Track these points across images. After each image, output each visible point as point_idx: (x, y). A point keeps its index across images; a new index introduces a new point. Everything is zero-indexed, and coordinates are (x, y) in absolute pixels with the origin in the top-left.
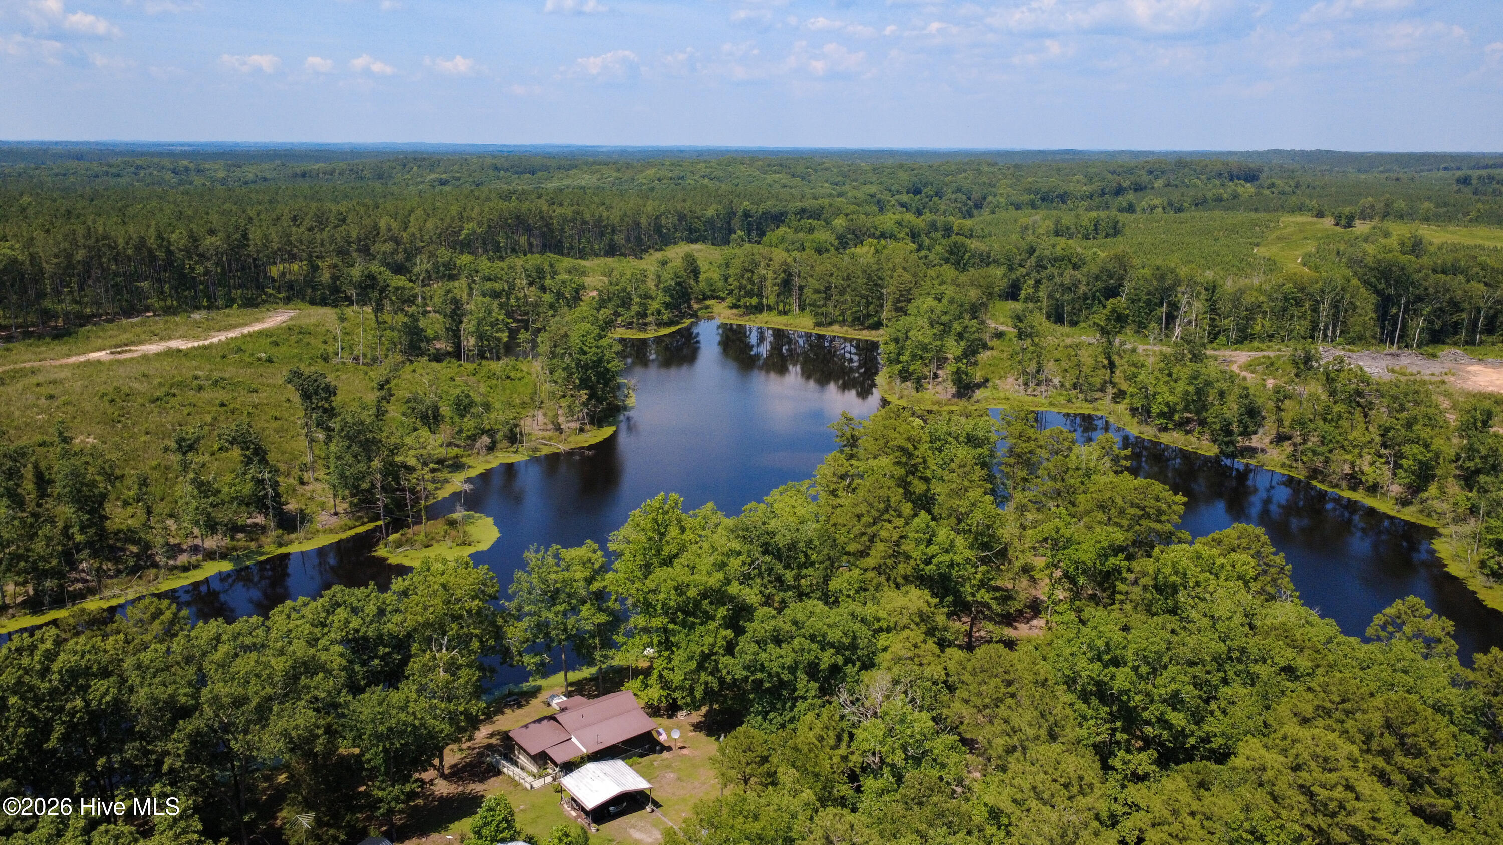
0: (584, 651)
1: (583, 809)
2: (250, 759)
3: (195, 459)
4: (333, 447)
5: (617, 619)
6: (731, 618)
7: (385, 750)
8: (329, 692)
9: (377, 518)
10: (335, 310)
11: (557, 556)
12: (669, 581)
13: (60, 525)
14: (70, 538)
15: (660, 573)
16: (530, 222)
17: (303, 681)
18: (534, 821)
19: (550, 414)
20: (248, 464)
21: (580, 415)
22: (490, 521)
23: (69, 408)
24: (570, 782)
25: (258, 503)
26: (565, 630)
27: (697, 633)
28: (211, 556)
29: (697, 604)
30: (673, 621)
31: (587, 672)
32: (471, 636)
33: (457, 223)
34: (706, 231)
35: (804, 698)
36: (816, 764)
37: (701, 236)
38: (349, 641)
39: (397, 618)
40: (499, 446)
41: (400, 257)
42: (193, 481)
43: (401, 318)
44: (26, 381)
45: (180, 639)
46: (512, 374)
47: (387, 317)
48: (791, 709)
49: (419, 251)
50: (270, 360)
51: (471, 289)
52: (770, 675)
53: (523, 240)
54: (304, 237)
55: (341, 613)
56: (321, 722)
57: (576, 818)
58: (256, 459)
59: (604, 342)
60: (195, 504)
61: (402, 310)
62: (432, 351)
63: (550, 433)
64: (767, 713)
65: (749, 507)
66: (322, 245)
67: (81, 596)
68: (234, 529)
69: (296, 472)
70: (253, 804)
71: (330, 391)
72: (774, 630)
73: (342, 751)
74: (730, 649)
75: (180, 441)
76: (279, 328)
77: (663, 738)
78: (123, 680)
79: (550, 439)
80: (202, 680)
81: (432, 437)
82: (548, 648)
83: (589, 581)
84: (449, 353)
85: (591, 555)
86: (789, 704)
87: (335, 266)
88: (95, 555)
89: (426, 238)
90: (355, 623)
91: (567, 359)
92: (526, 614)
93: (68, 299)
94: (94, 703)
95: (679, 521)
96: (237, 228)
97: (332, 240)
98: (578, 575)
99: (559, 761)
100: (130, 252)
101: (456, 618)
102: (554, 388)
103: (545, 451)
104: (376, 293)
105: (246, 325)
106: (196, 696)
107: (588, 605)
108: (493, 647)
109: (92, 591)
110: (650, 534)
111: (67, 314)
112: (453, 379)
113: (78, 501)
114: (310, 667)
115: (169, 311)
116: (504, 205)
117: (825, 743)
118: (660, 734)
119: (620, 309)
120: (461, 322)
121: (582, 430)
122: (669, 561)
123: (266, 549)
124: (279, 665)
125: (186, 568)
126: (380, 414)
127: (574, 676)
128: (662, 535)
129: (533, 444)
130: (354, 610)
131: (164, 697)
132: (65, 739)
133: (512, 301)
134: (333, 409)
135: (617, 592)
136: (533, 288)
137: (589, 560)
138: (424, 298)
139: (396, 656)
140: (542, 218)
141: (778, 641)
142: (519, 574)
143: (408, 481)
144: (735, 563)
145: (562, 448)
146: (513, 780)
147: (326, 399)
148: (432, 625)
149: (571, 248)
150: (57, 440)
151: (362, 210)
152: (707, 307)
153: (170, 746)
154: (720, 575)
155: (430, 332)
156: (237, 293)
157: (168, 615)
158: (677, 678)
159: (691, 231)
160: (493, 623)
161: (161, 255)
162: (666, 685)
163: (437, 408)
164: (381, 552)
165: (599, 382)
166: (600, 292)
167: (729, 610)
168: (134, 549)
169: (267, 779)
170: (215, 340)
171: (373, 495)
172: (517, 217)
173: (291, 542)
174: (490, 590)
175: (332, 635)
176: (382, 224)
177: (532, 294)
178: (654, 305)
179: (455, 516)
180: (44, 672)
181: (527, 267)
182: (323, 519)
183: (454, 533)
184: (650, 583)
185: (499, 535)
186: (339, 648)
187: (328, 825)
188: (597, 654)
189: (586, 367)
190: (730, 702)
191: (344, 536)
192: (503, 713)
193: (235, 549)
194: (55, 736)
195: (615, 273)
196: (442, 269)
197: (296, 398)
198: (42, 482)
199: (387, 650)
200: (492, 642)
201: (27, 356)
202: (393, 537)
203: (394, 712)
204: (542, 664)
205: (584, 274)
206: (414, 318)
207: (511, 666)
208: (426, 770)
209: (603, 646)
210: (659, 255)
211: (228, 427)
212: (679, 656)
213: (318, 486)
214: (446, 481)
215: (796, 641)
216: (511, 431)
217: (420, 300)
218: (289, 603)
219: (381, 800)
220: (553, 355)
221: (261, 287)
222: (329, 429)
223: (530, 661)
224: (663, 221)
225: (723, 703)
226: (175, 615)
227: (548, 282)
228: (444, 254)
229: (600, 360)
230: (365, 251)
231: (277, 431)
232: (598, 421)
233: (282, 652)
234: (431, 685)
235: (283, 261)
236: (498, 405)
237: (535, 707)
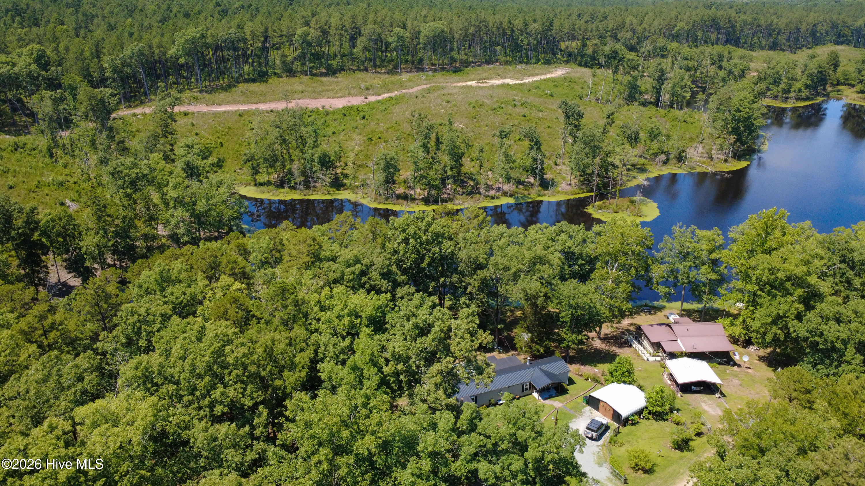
0: (697, 293)
1: (676, 382)
2: (506, 299)
3: (507, 142)
4: (575, 147)
5: (723, 280)
6: (805, 298)
7: (572, 314)
8: (549, 276)
9: (591, 191)
10: (591, 70)
11: (693, 233)
12: (766, 264)
13: (443, 165)
14: (445, 172)
15: (760, 257)
16: (721, 24)
17: (538, 266)
18: (645, 378)
19: (707, 147)
20: (531, 149)
21: (727, 151)
22: (656, 205)
23: (455, 109)
24: (672, 365)
25: (533, 171)
26: (688, 277)
27: (777, 301)
28: (505, 194)
29: (782, 283)
30: (762, 290)
31: (696, 306)
32: (631, 266)
33: (673, 22)
34: (852, 36)
35: (849, 363)
36: (847, 407)
37: (847, 40)
38: (565, 252)
39: (592, 246)
40: (670, 162)
41: (634, 42)
42: (504, 153)
43: (628, 78)
44: (439, 92)
45: (485, 230)
46: (688, 120)
47: (619, 77)
48: (837, 367)
49: (646, 38)
50: (552, 95)
51: (673, 64)
52: (826, 341)
53: (713, 36)
54: (583, 27)
55: (563, 236)
56: (543, 290)
57: (670, 385)
58: (535, 147)
59: (755, 106)
60: (502, 165)
61: (629, 73)
62: (642, 100)
63: (705, 160)
64: (816, 364)
65: (838, 229)
66: (591, 31)
67: (445, 201)
68: (519, 182)
69: (554, 158)
70: (503, 321)
71: (580, 116)
72: (837, 313)
73: (550, 308)
74: (799, 317)
75: (501, 132)
76: (559, 77)
77: (737, 358)
78: (457, 244)
79: (704, 163)
80: (491, 253)
81: (632, 150)
82: (675, 285)
83: (711, 252)
84: (651, 103)
85: (715, 237)
86: (835, 363)
87: (596, 45)
88: (455, 182)
89: (652, 31)
90: (570, 243)
91: (727, 114)
92: (666, 262)
93: (463, 52)
94: (443, 251)
95: (783, 228)
96: (548, 19)
97: (598, 29)
98: (704, 247)
99: (667, 350)
100: (494, 30)
101: (625, 254)
102: (714, 131)
103: (699, 170)
104: (616, 61)
105: (543, 74)
106: (487, 260)
107: (706, 266)
108: (642, 276)
109: (450, 200)
110: (760, 232)
111: (461, 60)
112: (650, 118)
113: (452, 155)
114: (542, 261)
115: (508, 63)
116: (706, 12)
117: (858, 396)
118: (735, 355)
119: (771, 86)
120: (663, 84)
121: (726, 161)
122: (769, 251)
123: (532, 196)
124: (528, 255)
125: (493, 198)
126: (605, 132)
127: (687, 306)
128: (768, 234)
129: (692, 164)
130: (570, 237)
131: (473, 256)
132: (429, 264)
133: (698, 74)
134: (580, 126)
135: (727, 263)
136: (713, 67)
137: (714, 240)
138: (643, 67)
139: (587, 267)
140: (730, 21)
141: (838, 321)
142: (666, 238)
143: (613, 173)
144: (817, 263)
145: (710, 169)
146: (637, 352)
147: (577, 119)
148: (610, 255)
149: (746, 43)
150: (448, 123)
151: (617, 12)
152: (838, 91)
153: (472, 281)
154: (805, 268)
155: (643, 89)
156: (542, 56)
157: (481, 218)
158: (755, 325)
159: (839, 36)
160: (646, 262)
161: (508, 32)
162: (746, 327)
163: (638, 134)
164: (590, 210)
165: (745, 132)
166: (760, 73)
167: (805, 292)
168: (472, 183)
169: (511, 311)
170: (526, 81)
171: (592, 177)
172: (713, 20)
173: (545, 195)
174: (648, 243)
175: (557, 247)
176: (628, 21)
177: (712, 70)
178: (797, 85)
179: (635, 198)
180: (426, 231)
181: (712, 53)
182: (563, 186)
183: (632, 208)
184: (752, 262)
185: (658, 214)
186: (559, 255)
187: (536, 343)
188: (705, 297)
189: (738, 121)
190: (789, 350)
191: (572, 197)
192: (639, 315)
193: (517, 193)
194: (426, 262)
195: (773, 61)
196: (658, 50)
197: (562, 118)
198: (438, 142)
199: (583, 262)
200: (643, 273)
201: (441, 80)
202: (598, 203)
203: (581, 295)
204: (669, 294)
205: (751, 60)
206: (635, 78)
207: (651, 289)
208: (591, 332)
209: (710, 293)
210: (810, 52)
211: (525, 128)
212: (760, 312)
213: (564, 168)
214: (634, 177)
215: (853, 325)
216: (680, 154)
217: (640, 68)
218: (538, 224)
219: (565, 340)
220: (718, 110)
221: (554, 54)
222: (575, 137)
223: (662, 290)
224: (819, 28)
225: (784, 349)
226: (485, 218)
227: (724, 64)
228: (661, 41)
229: (749, 118)
230: (615, 37)
231: (548, 134)
232: (738, 156)
233: (530, 249)
234: (603, 287)
235: (569, 40)
236: (675, 137)
237: (659, 317)
